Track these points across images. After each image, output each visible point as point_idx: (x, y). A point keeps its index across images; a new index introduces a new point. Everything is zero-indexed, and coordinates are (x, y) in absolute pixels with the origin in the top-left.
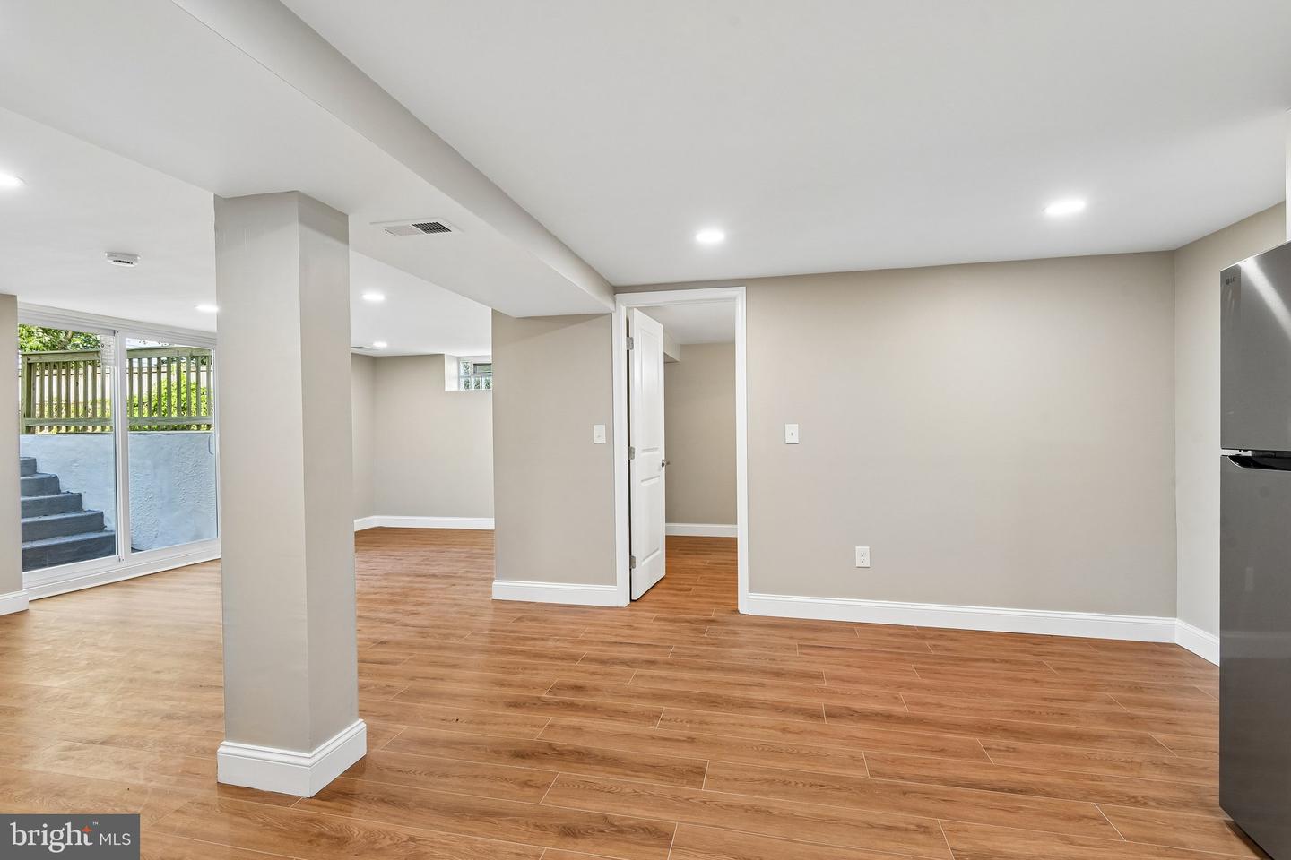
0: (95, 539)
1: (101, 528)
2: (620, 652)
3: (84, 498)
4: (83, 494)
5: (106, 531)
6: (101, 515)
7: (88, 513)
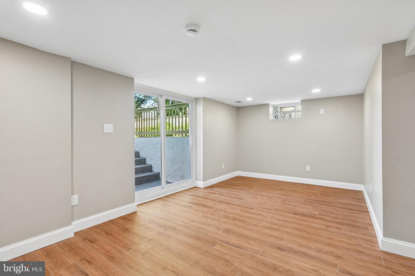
0: (150, 175)
1: (151, 171)
3: (147, 160)
4: (146, 158)
5: (153, 172)
6: (151, 166)
7: (148, 165)
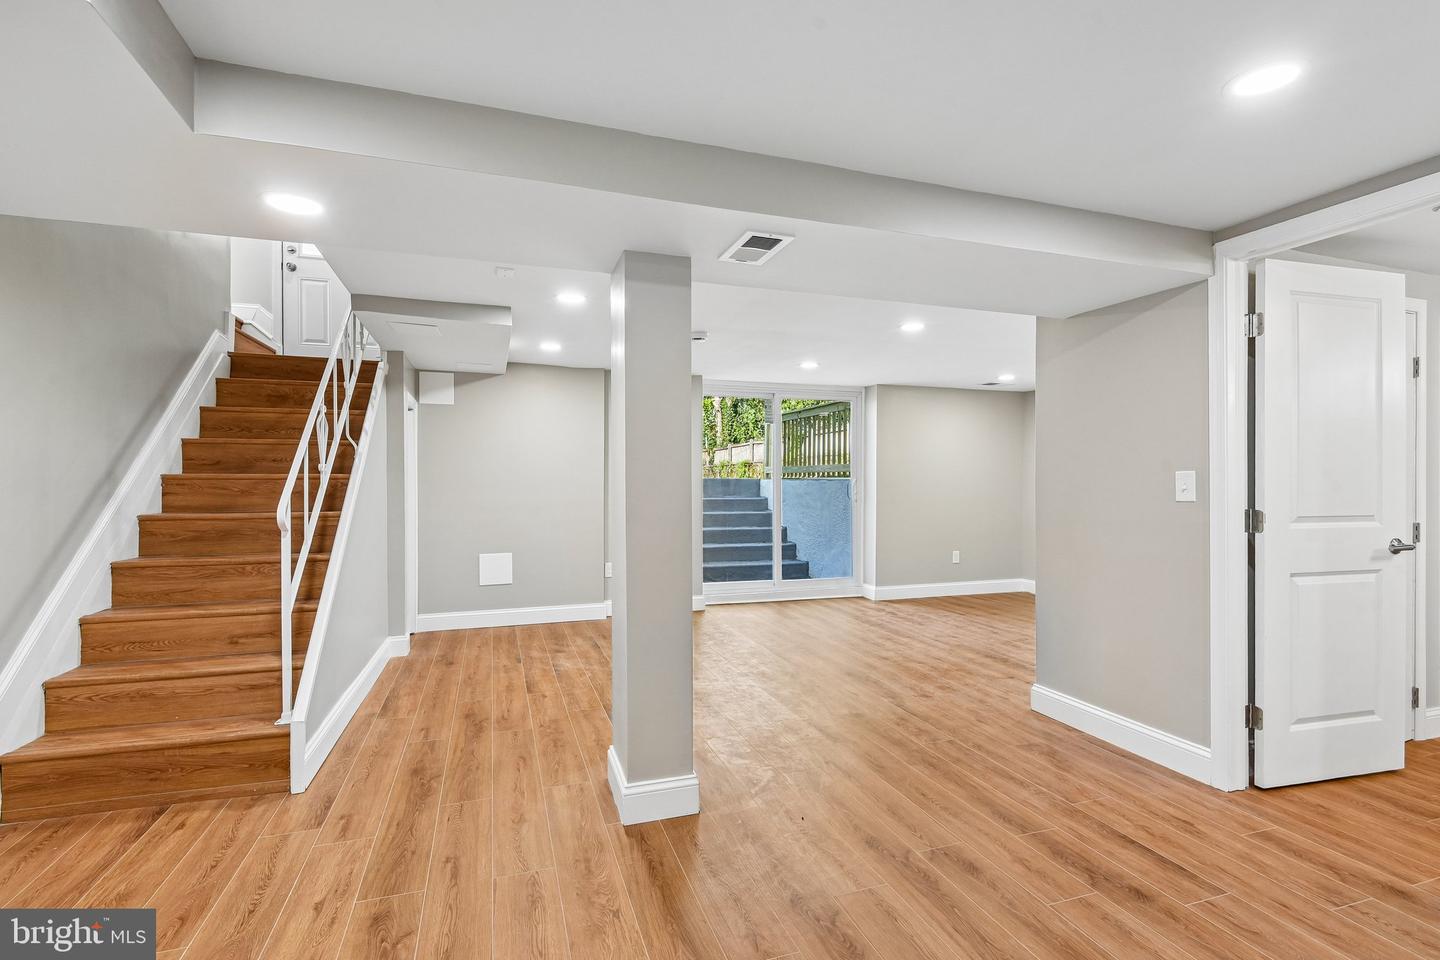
2: (1110, 854)
6: (795, 546)
